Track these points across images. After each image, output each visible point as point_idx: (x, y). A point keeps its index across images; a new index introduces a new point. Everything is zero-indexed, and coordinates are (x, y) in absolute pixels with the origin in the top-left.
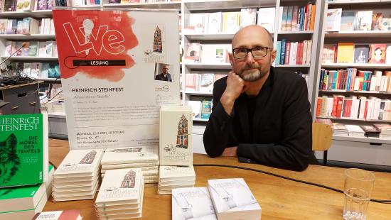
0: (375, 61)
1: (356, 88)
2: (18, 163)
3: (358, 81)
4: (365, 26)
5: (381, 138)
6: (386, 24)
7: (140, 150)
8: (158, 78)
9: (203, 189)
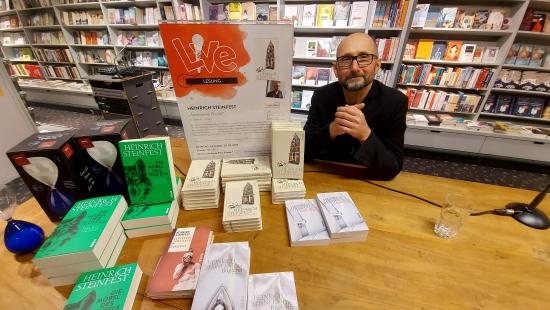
0: (449, 58)
1: (428, 82)
2: (149, 184)
3: (431, 75)
4: (447, 23)
5: (441, 127)
6: (466, 21)
7: (253, 161)
8: (269, 95)
9: (312, 201)
